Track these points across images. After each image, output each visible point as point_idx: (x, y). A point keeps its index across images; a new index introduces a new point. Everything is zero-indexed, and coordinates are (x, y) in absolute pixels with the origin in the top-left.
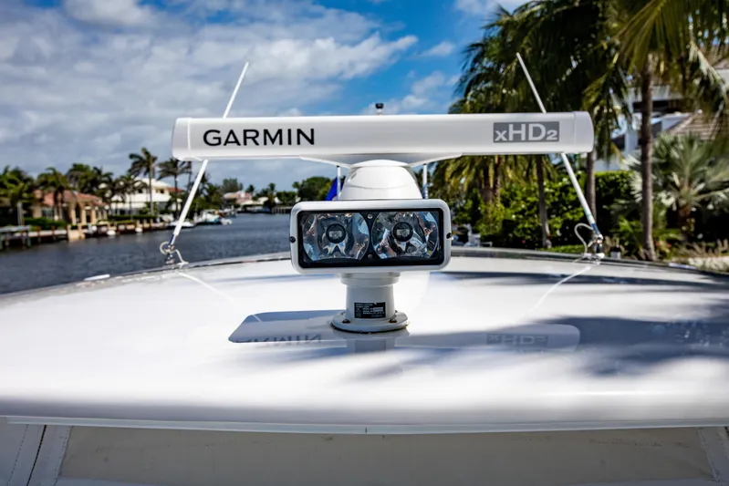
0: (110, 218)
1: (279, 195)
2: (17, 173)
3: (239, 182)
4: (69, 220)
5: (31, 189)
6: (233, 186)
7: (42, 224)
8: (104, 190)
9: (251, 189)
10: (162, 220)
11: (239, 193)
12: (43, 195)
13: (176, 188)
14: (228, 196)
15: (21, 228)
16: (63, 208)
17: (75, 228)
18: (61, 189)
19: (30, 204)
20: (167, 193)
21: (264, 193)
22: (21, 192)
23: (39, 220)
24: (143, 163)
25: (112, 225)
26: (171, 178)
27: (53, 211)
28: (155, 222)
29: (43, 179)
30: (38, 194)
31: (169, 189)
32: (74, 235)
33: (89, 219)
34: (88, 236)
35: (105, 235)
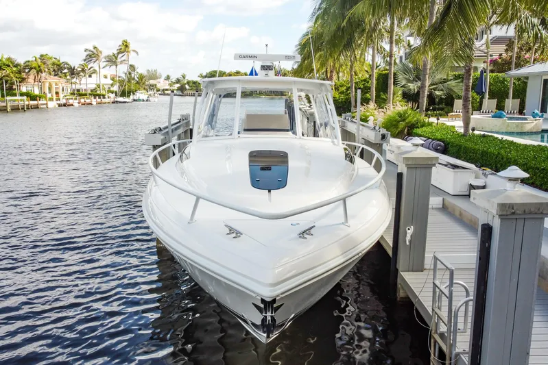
1: (188, 83)
2: (10, 59)
3: (158, 72)
4: (45, 94)
5: (20, 72)
6: (154, 76)
9: (168, 78)
10: (109, 97)
11: (158, 80)
12: (28, 76)
13: (116, 75)
14: (152, 82)
17: (51, 100)
18: (40, 72)
20: (109, 78)
21: (178, 81)
23: (26, 93)
25: (75, 99)
26: (113, 68)
28: (104, 98)
29: (27, 64)
30: (24, 75)
31: (111, 76)
32: (51, 105)
33: (58, 94)
34: (60, 105)
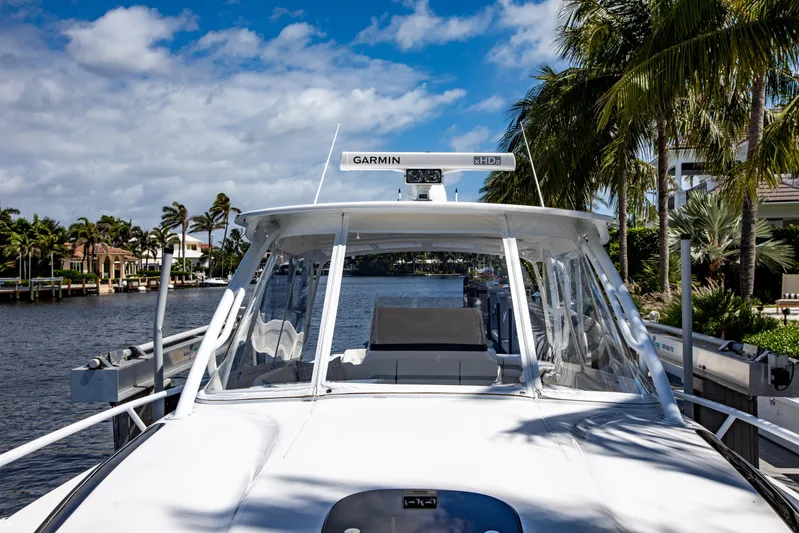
0: (140, 273)
2: (49, 223)
4: (98, 274)
5: (62, 241)
7: (72, 277)
8: (135, 245)
10: (194, 278)
12: (74, 246)
13: (210, 245)
15: (53, 279)
16: (93, 260)
17: (105, 282)
18: (92, 241)
19: (60, 256)
20: (199, 249)
22: (52, 242)
23: (68, 272)
24: (175, 216)
25: (143, 281)
26: (205, 234)
27: (82, 264)
28: (187, 278)
29: (74, 230)
30: (68, 246)
31: (201, 246)
32: (104, 289)
33: (118, 274)
34: (117, 290)
35: (136, 290)
